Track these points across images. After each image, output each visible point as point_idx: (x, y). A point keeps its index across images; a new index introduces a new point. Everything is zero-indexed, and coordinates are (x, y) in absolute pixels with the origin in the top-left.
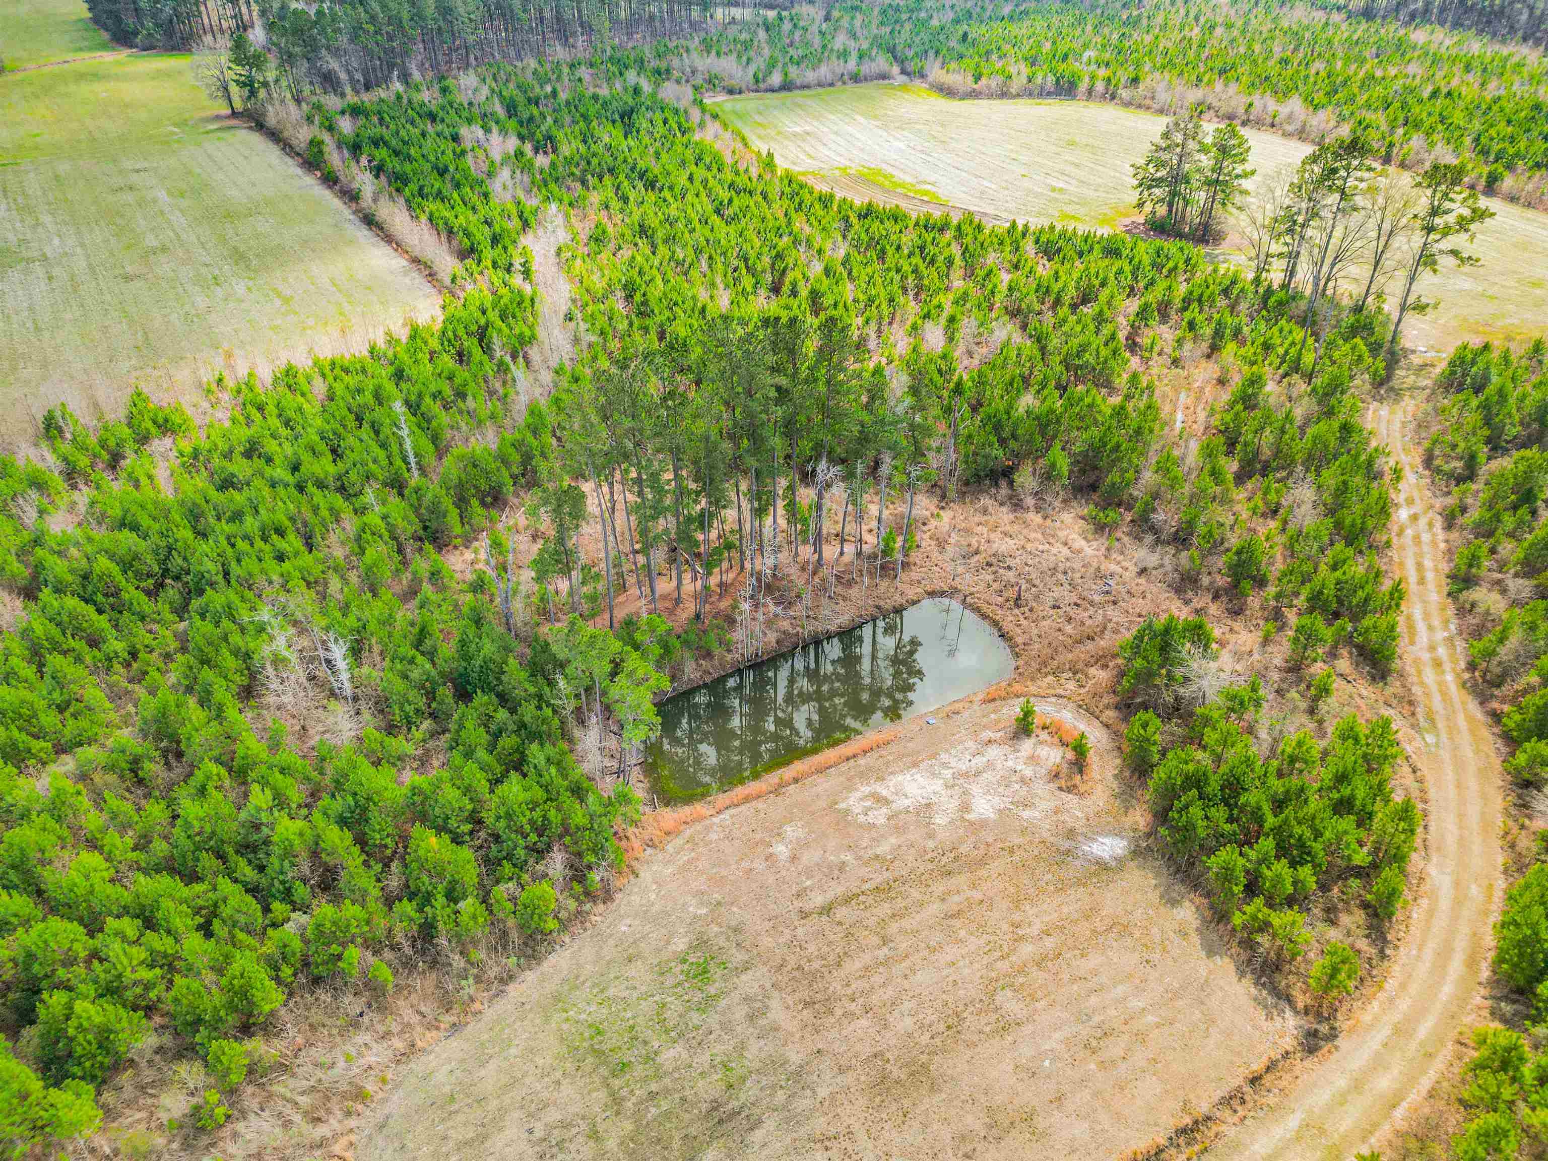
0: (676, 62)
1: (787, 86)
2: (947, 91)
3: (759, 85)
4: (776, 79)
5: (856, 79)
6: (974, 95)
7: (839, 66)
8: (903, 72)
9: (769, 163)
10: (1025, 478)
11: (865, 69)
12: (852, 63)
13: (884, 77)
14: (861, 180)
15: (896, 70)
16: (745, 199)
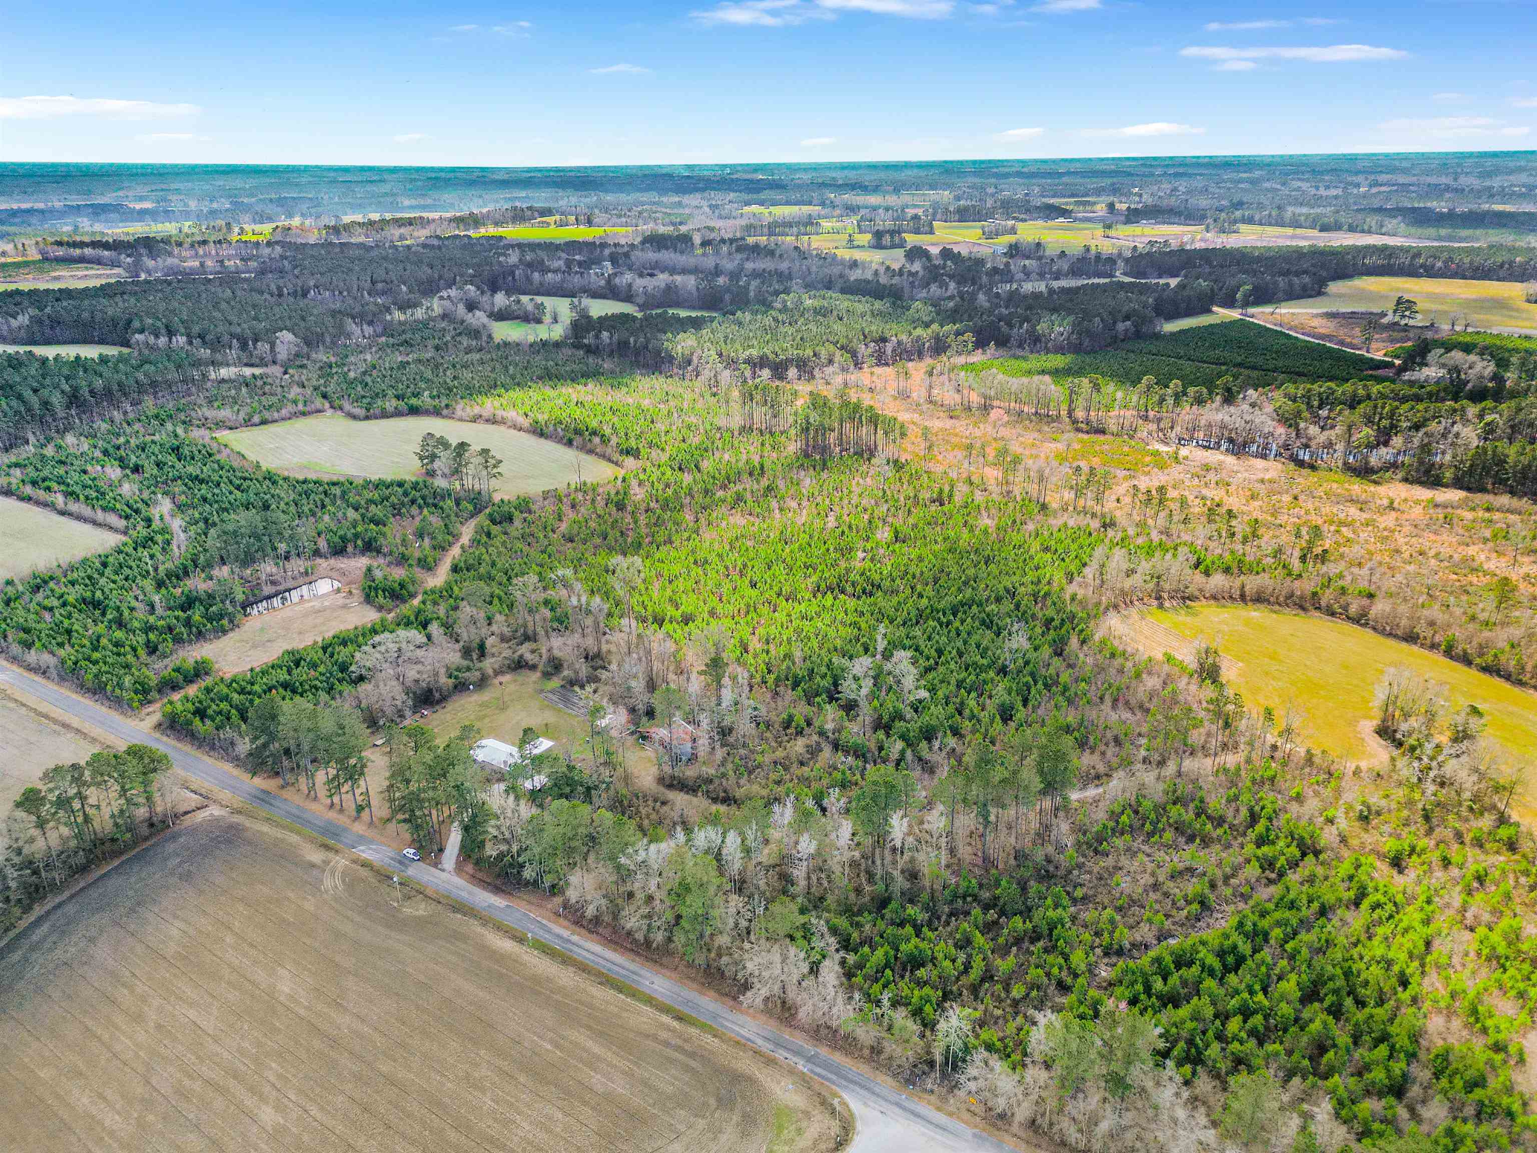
0: (193, 414)
1: (264, 422)
2: (354, 417)
3: (248, 423)
4: (256, 419)
5: (304, 414)
6: (367, 418)
7: (291, 408)
8: (332, 407)
9: (258, 466)
10: (350, 549)
11: (307, 409)
12: (301, 406)
13: (319, 411)
14: (303, 468)
15: (327, 405)
16: (248, 482)
